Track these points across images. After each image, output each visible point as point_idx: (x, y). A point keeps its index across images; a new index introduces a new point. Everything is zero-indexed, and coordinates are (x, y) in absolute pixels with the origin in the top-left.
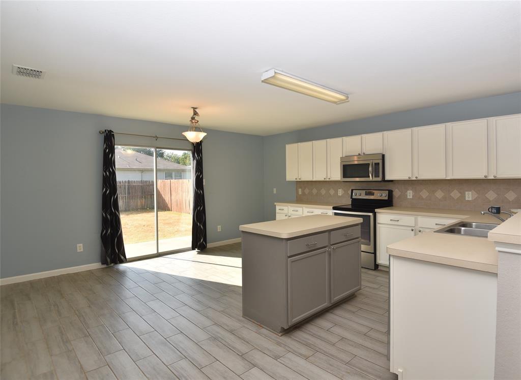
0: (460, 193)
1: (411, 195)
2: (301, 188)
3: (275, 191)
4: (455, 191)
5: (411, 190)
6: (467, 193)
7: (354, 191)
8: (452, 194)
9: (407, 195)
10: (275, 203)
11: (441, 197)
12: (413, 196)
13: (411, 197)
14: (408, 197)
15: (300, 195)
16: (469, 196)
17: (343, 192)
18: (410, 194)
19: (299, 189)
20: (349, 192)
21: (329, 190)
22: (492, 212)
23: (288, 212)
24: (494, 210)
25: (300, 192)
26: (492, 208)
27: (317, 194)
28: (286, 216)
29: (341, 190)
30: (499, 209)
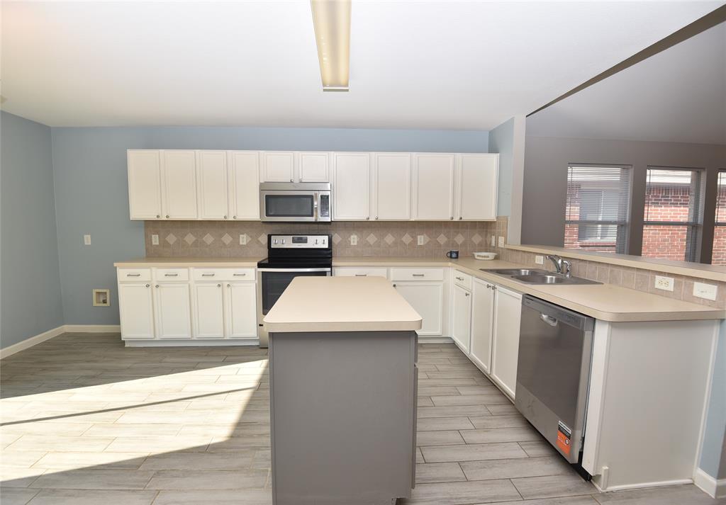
0: (412, 237)
1: (356, 241)
2: (157, 233)
3: (88, 240)
4: (407, 235)
5: (356, 234)
6: (419, 237)
7: (272, 237)
8: (404, 239)
9: (350, 242)
10: (115, 264)
11: (391, 242)
12: (358, 242)
13: (356, 244)
14: (352, 244)
15: (157, 246)
16: (421, 240)
17: (250, 239)
18: (354, 239)
19: (153, 236)
20: (260, 239)
21: (221, 236)
22: (451, 257)
23: (152, 278)
24: (454, 255)
25: (155, 240)
26: (451, 253)
27: (195, 244)
28: (148, 286)
29: (245, 236)
30: (457, 253)
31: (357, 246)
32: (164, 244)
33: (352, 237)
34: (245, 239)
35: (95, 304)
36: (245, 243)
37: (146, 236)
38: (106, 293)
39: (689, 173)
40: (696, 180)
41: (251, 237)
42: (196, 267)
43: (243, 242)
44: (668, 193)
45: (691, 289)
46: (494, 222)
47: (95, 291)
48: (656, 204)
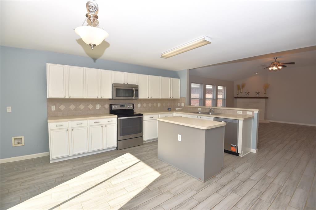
0: (157, 104)
1: (140, 106)
2: (54, 105)
3: (9, 109)
4: (155, 103)
7: (112, 105)
8: (154, 105)
11: (151, 106)
15: (54, 111)
16: (159, 105)
19: (52, 106)
20: (105, 106)
21: (88, 105)
22: (169, 110)
23: (68, 127)
24: (170, 109)
25: (53, 108)
26: (169, 109)
27: (75, 109)
28: (67, 130)
29: (99, 105)
30: (171, 108)
31: (141, 108)
32: (58, 110)
33: (139, 104)
34: (99, 107)
35: (14, 145)
36: (99, 108)
37: (48, 106)
38: (21, 138)
39: (212, 86)
40: (213, 88)
41: (101, 105)
42: (90, 119)
43: (98, 107)
44: (210, 91)
45: (246, 113)
46: (179, 99)
47: (13, 138)
48: (208, 94)
